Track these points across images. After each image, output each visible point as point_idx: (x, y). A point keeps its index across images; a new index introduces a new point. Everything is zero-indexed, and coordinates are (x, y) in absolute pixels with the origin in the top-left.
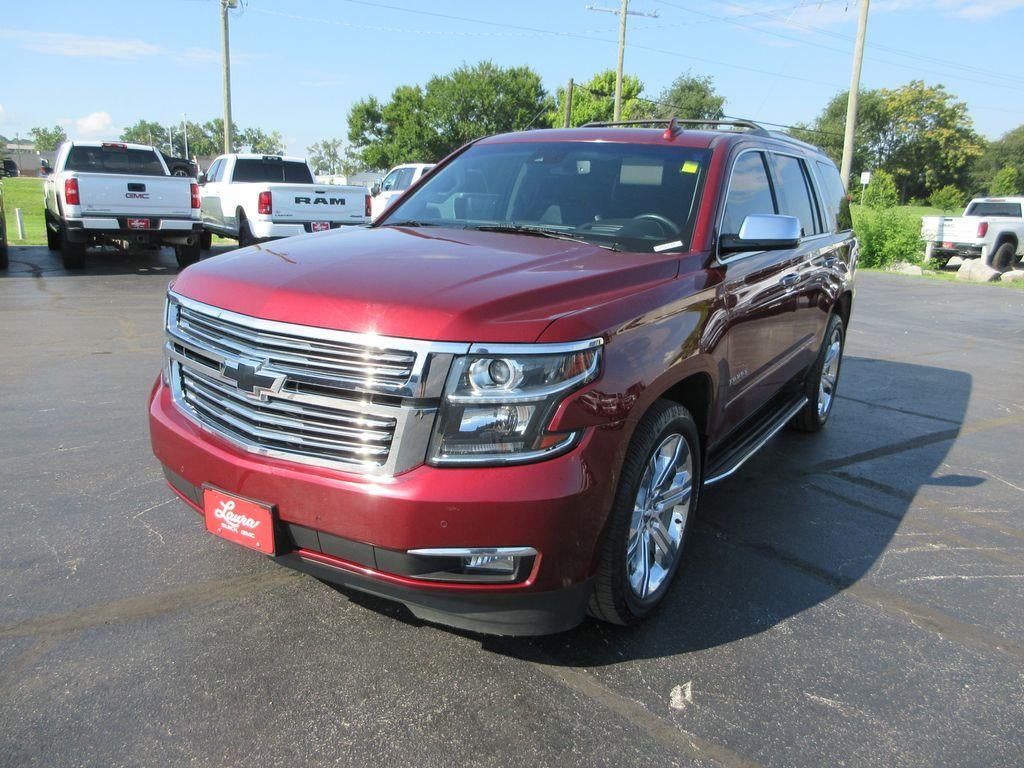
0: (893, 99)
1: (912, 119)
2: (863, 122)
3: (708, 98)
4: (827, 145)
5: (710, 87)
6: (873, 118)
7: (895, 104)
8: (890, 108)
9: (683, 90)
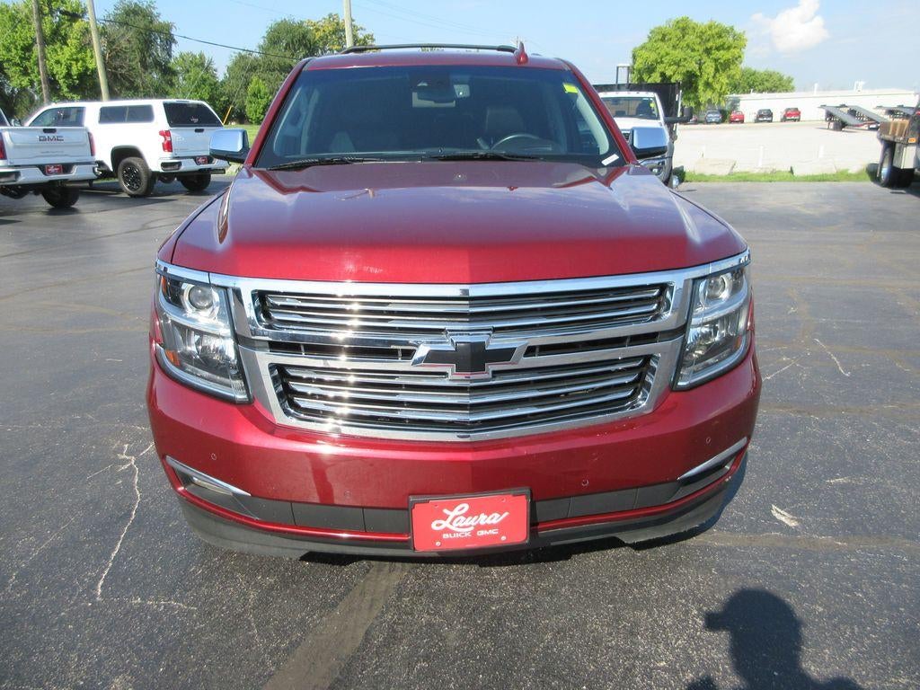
0: (318, 30)
1: (336, 47)
2: (299, 49)
3: (156, 23)
4: (274, 70)
5: (155, 12)
6: (305, 46)
7: (320, 34)
8: (317, 38)
9: (127, 14)
